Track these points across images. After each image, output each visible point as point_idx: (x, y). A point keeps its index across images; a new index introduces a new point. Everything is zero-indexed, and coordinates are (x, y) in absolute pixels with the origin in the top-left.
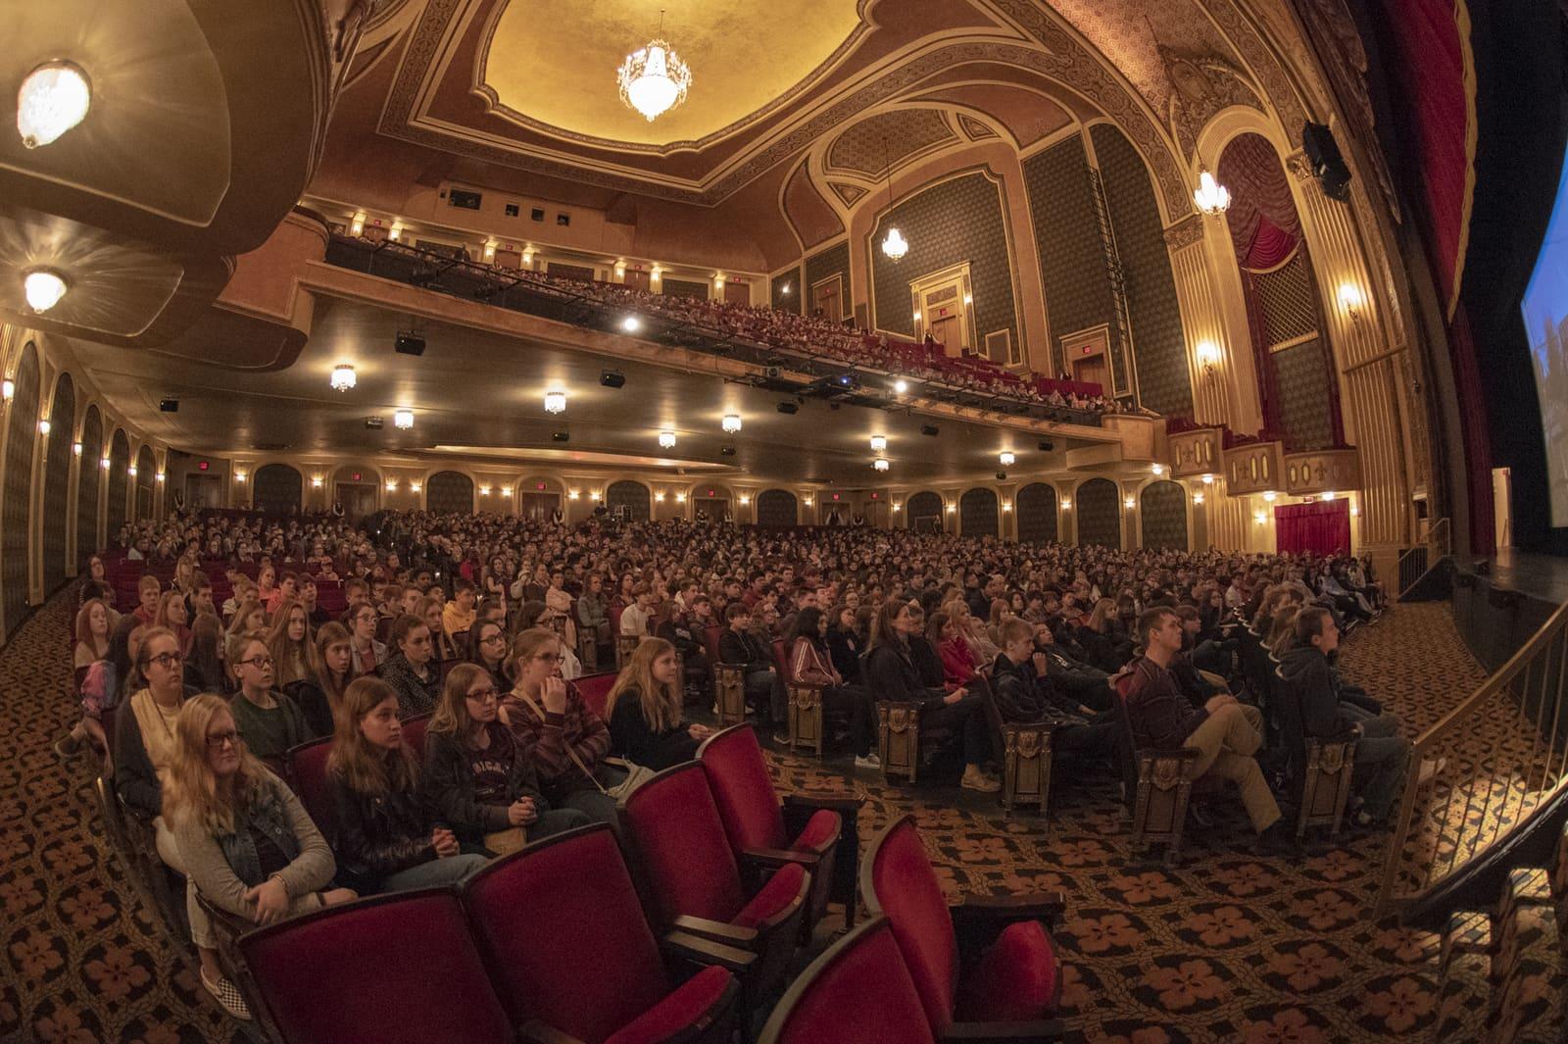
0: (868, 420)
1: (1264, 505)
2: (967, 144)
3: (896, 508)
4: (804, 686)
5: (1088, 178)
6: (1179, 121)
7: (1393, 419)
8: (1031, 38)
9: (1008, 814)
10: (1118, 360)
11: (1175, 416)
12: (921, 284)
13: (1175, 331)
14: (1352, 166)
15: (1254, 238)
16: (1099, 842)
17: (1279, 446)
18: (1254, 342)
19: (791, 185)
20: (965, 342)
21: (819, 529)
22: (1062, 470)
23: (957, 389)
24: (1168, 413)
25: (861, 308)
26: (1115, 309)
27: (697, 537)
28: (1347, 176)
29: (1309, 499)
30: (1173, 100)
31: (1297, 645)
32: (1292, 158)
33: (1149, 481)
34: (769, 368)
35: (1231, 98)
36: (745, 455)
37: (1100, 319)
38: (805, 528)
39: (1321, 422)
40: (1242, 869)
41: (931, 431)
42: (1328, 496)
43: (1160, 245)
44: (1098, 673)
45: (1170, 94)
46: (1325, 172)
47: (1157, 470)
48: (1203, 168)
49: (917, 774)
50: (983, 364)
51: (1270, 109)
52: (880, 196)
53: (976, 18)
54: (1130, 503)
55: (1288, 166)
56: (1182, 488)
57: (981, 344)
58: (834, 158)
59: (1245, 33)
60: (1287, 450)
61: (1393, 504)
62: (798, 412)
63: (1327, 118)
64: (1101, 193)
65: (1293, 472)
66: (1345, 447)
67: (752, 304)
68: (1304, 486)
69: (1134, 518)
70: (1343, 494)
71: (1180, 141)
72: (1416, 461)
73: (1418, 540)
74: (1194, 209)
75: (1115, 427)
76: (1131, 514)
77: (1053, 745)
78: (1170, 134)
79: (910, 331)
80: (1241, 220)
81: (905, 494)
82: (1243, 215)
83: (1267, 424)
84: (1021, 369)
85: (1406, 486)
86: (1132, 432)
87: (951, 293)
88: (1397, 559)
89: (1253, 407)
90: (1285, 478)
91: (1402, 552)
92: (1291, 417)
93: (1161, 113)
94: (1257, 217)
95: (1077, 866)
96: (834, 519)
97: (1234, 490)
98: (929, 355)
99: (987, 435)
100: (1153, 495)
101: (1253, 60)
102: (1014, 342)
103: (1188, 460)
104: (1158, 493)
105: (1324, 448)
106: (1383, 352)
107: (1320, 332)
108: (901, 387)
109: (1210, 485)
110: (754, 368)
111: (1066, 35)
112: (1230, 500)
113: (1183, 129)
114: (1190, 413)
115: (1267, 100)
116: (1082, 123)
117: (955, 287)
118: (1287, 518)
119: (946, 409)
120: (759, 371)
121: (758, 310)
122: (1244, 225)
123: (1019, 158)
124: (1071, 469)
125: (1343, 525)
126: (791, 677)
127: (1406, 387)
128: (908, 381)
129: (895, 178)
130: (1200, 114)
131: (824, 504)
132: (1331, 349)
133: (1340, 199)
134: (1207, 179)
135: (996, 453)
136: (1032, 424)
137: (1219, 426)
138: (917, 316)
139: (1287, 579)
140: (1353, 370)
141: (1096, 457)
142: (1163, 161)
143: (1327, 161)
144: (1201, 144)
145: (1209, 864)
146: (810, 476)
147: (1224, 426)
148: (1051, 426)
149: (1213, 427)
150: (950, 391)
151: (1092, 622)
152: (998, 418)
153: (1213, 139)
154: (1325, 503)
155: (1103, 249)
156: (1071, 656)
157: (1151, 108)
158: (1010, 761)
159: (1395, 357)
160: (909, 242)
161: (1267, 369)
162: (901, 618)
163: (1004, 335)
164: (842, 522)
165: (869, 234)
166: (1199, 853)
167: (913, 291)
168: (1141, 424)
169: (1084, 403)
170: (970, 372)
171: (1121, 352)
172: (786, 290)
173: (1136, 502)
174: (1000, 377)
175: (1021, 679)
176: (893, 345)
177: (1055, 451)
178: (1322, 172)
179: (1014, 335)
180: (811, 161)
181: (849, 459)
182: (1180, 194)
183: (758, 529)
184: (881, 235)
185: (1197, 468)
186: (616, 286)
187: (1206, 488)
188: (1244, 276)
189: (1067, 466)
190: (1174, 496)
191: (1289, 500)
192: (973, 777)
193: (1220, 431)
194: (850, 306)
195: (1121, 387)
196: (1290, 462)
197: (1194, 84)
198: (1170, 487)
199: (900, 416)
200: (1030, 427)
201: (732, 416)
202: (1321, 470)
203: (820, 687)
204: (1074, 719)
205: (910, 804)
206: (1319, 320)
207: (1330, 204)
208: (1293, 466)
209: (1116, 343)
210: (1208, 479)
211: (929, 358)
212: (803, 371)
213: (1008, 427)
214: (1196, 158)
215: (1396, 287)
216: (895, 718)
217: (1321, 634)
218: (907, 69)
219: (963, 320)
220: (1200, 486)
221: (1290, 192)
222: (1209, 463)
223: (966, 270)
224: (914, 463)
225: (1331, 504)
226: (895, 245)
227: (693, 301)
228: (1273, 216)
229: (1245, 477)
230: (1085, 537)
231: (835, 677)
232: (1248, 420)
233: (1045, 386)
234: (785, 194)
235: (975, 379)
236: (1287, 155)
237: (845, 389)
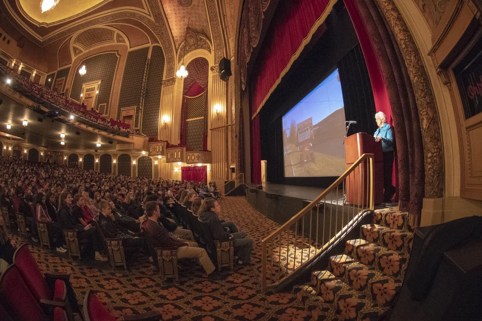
0: (61, 127)
1: (177, 166)
2: (115, 43)
3: (65, 158)
4: (42, 222)
5: (146, 61)
6: (181, 49)
7: (225, 144)
8: (152, 15)
9: (114, 270)
10: (137, 118)
11: (152, 137)
12: (86, 85)
13: (157, 111)
14: (233, 72)
15: (191, 87)
16: (149, 278)
17: (185, 149)
18: (182, 117)
19: (64, 45)
20: (93, 106)
21: (44, 164)
22: (116, 150)
23: (88, 120)
24: (149, 136)
25: (67, 90)
26: (140, 102)
27: (13, 163)
28: (230, 74)
29: (193, 165)
30: (183, 43)
31: (205, 211)
32: (213, 67)
33: (141, 156)
34: (38, 104)
35: (201, 47)
36: (27, 135)
37: (134, 104)
38: (40, 163)
39: (200, 143)
40: (203, 283)
41: (78, 133)
42: (200, 165)
43: (160, 85)
44: (131, 219)
45: (183, 41)
46: (223, 72)
47: (144, 153)
48: (183, 64)
49: (81, 255)
50: (96, 114)
51: (213, 52)
52: (85, 54)
53: (141, 6)
54: (134, 162)
55: (211, 69)
56: (151, 159)
57: (97, 107)
58: (78, 40)
59: (217, 30)
60: (187, 150)
61: (222, 168)
62: (43, 121)
63: (231, 58)
64: (148, 66)
65: (189, 157)
66: (206, 150)
67: (40, 83)
68: (192, 161)
69: (135, 167)
70: (205, 165)
71: (179, 55)
72: (232, 156)
73: (231, 179)
74: (175, 75)
75: (133, 138)
76: (134, 166)
77: (123, 245)
78: (177, 53)
79: (78, 100)
80: (188, 82)
81: (68, 154)
82: (190, 80)
83: (181, 142)
84: (107, 117)
85: (228, 163)
86: (138, 140)
87: (93, 89)
88: (224, 185)
89: (177, 137)
90: (185, 158)
91: (226, 182)
92: (190, 141)
93: (177, 46)
94: (194, 82)
95: (145, 288)
96: (48, 161)
97: (168, 161)
98: (82, 108)
99: (94, 137)
100: (142, 161)
101: (215, 38)
102: (107, 108)
103: (154, 151)
104: (144, 160)
105: (200, 151)
106: (225, 125)
107: (205, 117)
108: (72, 117)
109: (160, 159)
110: (34, 104)
111: (162, 17)
112: (167, 164)
113: (182, 52)
114: (157, 136)
115: (213, 49)
116: (152, 44)
117: (95, 87)
118: (185, 170)
119: (83, 126)
120: (35, 105)
121: (41, 85)
122: (189, 83)
123: (128, 51)
124: (118, 150)
125: (204, 173)
126: (37, 219)
127: (232, 136)
128: (75, 116)
129: (92, 49)
130: (189, 49)
131: (46, 155)
132: (207, 123)
133: (225, 81)
134: (183, 68)
135: (96, 143)
136: (108, 134)
137: (165, 141)
138: (82, 95)
139: (188, 189)
140: (214, 129)
141: (125, 147)
142: (171, 60)
143: (225, 69)
144: (186, 57)
145: (191, 283)
146: (43, 145)
147: (167, 141)
148: (113, 136)
149: (164, 141)
150: (86, 120)
151: (126, 200)
152: (98, 131)
153: (190, 57)
154: (198, 167)
155: (142, 83)
156: (122, 213)
157: (175, 45)
158: (110, 251)
159: (230, 127)
160: (87, 71)
161: (184, 127)
162: (67, 199)
163: (105, 105)
164: (50, 162)
165: (77, 66)
166: (185, 279)
167: (83, 87)
168: (141, 138)
169: (124, 130)
170: (92, 115)
171: (138, 115)
172: (49, 80)
173: (136, 162)
174: (101, 118)
175: (108, 222)
176: (73, 103)
177: (113, 144)
178: (222, 72)
179: (107, 105)
180: (72, 39)
181: (54, 140)
182: (172, 70)
183: (28, 162)
184: (80, 67)
185: (157, 154)
186: (10, 69)
187: (159, 159)
188: (184, 98)
189: (116, 149)
190: (148, 162)
191: (186, 165)
192: (98, 256)
193: (166, 143)
194: (64, 89)
195: (136, 126)
196: (188, 154)
197: (192, 40)
198: (147, 159)
199: (71, 127)
200: (107, 135)
201: (26, 121)
202: (198, 157)
203: (46, 223)
204: (128, 236)
205: (82, 267)
206: (205, 114)
207: (220, 81)
208: (189, 155)
209: (137, 112)
210: (160, 157)
211: (82, 109)
212: (46, 107)
213: (100, 135)
214: (182, 61)
215: (235, 107)
216: (70, 235)
217: (214, 207)
218: (112, 16)
219: (94, 99)
220: (157, 159)
221: (208, 76)
222: (161, 152)
223: (100, 82)
224: (72, 143)
225: (201, 167)
226: (83, 71)
227: (26, 78)
228: (200, 82)
229: (172, 157)
230: (120, 173)
231: (49, 219)
232: (175, 140)
233: (113, 123)
234: (61, 48)
235: (93, 118)
236: (212, 66)
237: (56, 115)
